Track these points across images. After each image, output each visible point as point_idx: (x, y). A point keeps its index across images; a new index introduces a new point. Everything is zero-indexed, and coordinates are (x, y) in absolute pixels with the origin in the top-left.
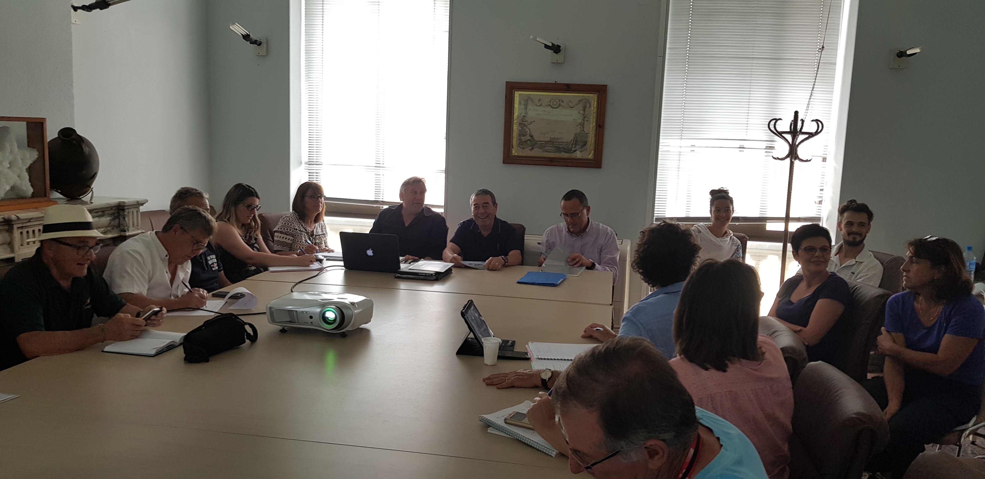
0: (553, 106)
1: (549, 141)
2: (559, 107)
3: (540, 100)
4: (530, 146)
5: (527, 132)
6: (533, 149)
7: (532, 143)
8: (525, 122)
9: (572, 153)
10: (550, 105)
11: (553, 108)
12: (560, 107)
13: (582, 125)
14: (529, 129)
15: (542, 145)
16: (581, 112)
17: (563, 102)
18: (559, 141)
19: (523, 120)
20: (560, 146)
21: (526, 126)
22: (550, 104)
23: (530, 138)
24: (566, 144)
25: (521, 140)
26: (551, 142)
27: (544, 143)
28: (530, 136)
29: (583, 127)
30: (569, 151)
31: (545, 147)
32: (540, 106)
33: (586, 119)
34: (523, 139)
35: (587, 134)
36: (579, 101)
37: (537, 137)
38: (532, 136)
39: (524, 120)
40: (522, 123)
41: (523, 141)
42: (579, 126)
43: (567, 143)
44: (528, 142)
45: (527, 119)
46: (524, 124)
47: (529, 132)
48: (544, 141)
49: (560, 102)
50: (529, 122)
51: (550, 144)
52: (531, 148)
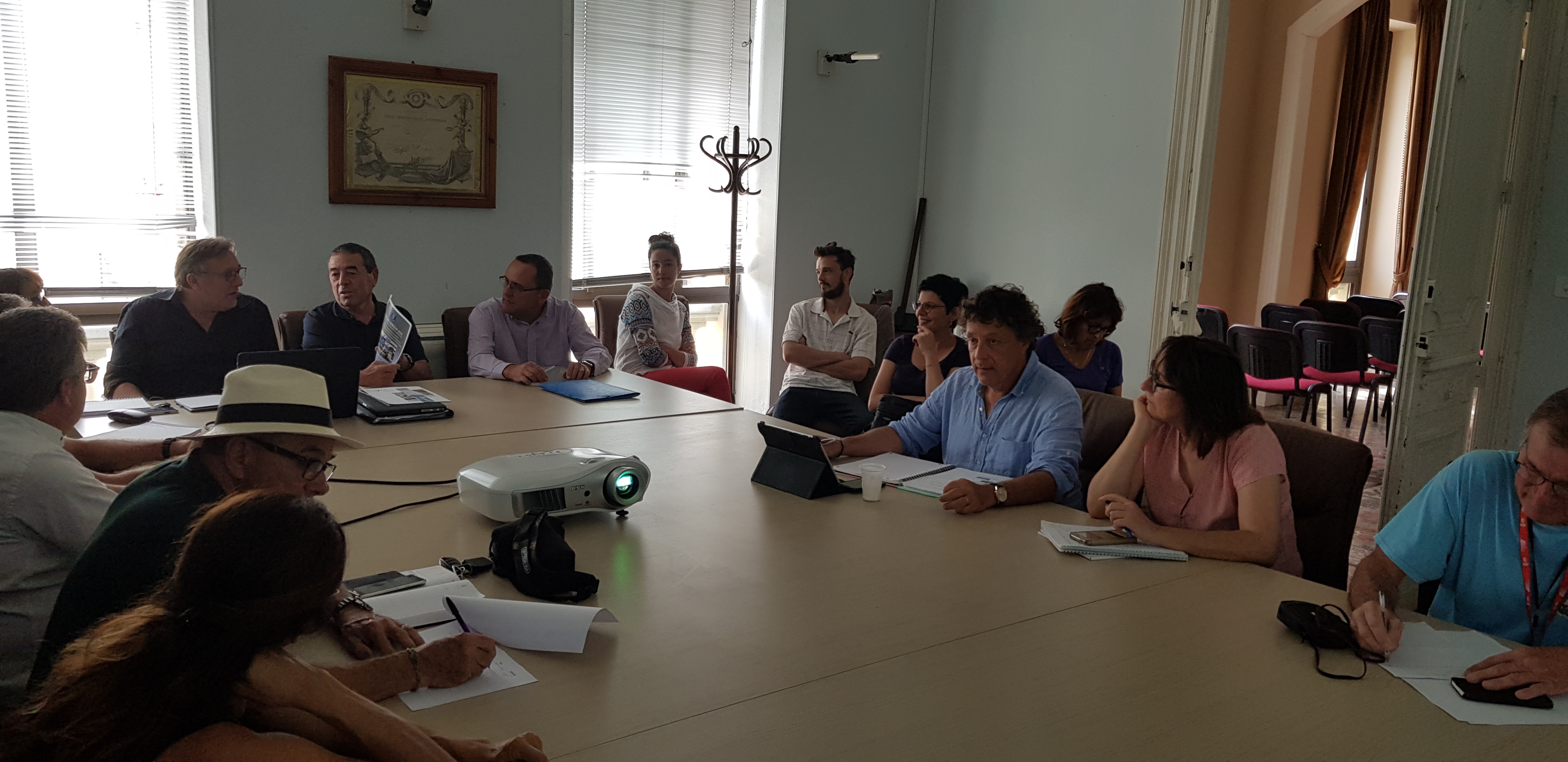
0: (414, 104)
1: (409, 164)
2: (422, 105)
3: (390, 92)
4: (378, 172)
5: (371, 147)
6: (382, 177)
7: (382, 167)
8: (366, 129)
9: (448, 183)
10: (407, 102)
11: (413, 107)
12: (425, 106)
13: (462, 137)
14: (374, 142)
15: (399, 171)
16: (459, 116)
17: (429, 97)
18: (426, 163)
19: (362, 125)
20: (429, 172)
21: (368, 138)
22: (407, 99)
23: (376, 158)
24: (437, 168)
25: (361, 162)
26: (414, 165)
27: (401, 166)
28: (377, 155)
29: (463, 141)
30: (442, 181)
31: (404, 173)
32: (391, 102)
33: (467, 128)
34: (365, 159)
35: (470, 152)
36: (455, 96)
37: (389, 157)
38: (380, 155)
39: (365, 127)
40: (361, 132)
41: (364, 162)
42: (456, 138)
43: (439, 166)
44: (375, 166)
45: (369, 125)
46: (365, 134)
47: (374, 148)
48: (401, 164)
49: (424, 97)
50: (373, 129)
51: (412, 169)
52: (378, 175)
